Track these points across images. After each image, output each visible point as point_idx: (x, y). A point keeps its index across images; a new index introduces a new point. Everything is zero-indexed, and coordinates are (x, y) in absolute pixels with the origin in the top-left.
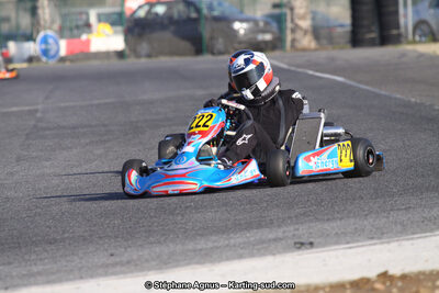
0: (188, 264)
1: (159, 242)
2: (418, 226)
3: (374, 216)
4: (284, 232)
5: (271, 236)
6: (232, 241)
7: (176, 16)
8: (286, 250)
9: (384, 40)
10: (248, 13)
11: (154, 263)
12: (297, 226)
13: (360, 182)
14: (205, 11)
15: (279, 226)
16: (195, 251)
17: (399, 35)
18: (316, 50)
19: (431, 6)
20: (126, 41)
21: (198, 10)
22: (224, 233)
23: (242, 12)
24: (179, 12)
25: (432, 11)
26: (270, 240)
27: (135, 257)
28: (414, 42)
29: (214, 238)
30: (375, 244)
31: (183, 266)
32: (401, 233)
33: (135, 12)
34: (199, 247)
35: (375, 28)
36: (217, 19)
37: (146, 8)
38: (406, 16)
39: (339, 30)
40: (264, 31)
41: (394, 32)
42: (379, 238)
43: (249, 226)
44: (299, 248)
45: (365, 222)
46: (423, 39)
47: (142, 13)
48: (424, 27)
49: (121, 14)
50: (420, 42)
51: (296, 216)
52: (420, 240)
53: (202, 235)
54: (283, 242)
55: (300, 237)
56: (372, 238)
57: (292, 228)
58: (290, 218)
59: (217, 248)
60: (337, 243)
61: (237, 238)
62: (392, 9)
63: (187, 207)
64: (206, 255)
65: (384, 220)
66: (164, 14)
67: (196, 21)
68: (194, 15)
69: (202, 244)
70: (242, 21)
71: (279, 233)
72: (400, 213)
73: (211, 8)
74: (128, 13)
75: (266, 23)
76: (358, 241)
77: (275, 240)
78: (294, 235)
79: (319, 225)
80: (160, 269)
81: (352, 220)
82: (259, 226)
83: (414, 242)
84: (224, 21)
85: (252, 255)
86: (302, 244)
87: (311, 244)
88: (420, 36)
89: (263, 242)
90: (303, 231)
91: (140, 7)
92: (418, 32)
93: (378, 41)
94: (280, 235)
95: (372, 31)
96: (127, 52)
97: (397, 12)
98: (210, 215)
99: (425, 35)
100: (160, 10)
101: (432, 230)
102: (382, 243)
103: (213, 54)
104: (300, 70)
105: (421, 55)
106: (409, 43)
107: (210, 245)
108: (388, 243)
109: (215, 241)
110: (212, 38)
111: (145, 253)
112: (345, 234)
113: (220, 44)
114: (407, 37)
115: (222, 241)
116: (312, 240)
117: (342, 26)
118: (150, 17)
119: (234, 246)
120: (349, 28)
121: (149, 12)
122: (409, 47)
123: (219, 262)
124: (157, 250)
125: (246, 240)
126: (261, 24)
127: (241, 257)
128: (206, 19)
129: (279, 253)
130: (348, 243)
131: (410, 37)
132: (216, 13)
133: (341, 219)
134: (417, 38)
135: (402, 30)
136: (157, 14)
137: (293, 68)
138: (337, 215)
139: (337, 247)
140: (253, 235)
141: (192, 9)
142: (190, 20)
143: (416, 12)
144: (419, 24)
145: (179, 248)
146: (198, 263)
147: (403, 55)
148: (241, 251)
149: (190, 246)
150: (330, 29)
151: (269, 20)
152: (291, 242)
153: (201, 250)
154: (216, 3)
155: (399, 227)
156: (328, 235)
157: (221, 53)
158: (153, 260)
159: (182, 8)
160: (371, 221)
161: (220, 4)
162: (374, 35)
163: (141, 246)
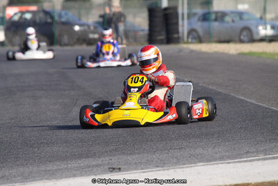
0: (41, 179)
1: (23, 165)
2: (187, 160)
3: (159, 152)
4: (103, 161)
5: (94, 163)
6: (69, 165)
7: (38, 20)
8: (104, 172)
9: (169, 40)
10: (84, 20)
11: (19, 178)
12: (111, 158)
13: (151, 130)
14: (56, 18)
15: (99, 157)
16: (46, 171)
17: (179, 38)
19: (199, 20)
20: (6, 35)
21: (52, 18)
22: (64, 160)
23: (80, 19)
24: (40, 18)
25: (200, 23)
26: (93, 166)
27: (7, 174)
28: (188, 43)
29: (58, 163)
30: (159, 170)
31: (37, 180)
32: (176, 163)
33: (12, 17)
34: (48, 168)
35: (164, 33)
36: (64, 23)
37: (19, 15)
38: (183, 26)
39: (141, 33)
40: (94, 33)
41: (176, 36)
42: (162, 167)
43: (80, 156)
44: (112, 171)
45: (154, 157)
46: (194, 41)
47: (16, 18)
48: (194, 34)
49: (3, 18)
50: (191, 43)
51: (111, 151)
52: (188, 169)
53: (50, 161)
54: (102, 167)
55: (112, 165)
56: (158, 166)
57: (107, 159)
58: (106, 152)
59: (60, 169)
60: (136, 169)
61: (73, 164)
62: (174, 21)
63: (42, 143)
64: (53, 174)
65: (165, 155)
66: (31, 19)
67: (51, 24)
68: (49, 20)
69: (50, 167)
70: (80, 25)
72: (176, 151)
73: (60, 16)
74: (7, 17)
75: (95, 28)
76: (149, 168)
77: (97, 166)
78: (109, 163)
79: (125, 157)
80: (22, 182)
81: (146, 155)
82: (87, 156)
83: (185, 169)
84: (69, 24)
85: (81, 175)
86: (114, 169)
87: (120, 169)
88: (192, 39)
89: (89, 167)
90: (115, 160)
91: (15, 14)
92: (191, 36)
93: (165, 41)
94: (100, 162)
95: (161, 35)
96: (6, 42)
97: (177, 23)
98: (55, 149)
99: (195, 38)
100: (28, 16)
101: (195, 163)
102: (164, 170)
103: (61, 45)
105: (192, 51)
106: (185, 43)
107: (56, 168)
108: (168, 170)
109: (59, 165)
110: (61, 35)
111: (14, 172)
112: (141, 163)
113: (65, 39)
114: (183, 40)
115: (63, 166)
116: (120, 166)
117: (143, 30)
118: (22, 21)
119: (70, 169)
120: (147, 32)
121: (21, 18)
122: (185, 46)
123: (61, 179)
124: (22, 170)
125: (78, 165)
126: (92, 28)
127: (75, 176)
128: (57, 23)
130: (142, 169)
131: (185, 39)
132: (63, 20)
133: (138, 154)
134: (190, 40)
135: (181, 35)
136: (26, 19)
138: (136, 151)
139: (135, 171)
140: (84, 162)
141: (48, 16)
142: (46, 24)
143: (189, 24)
144: (191, 31)
145: (35, 169)
146: (47, 179)
147: (181, 50)
148: (75, 172)
149: (43, 168)
150: (135, 32)
151: (97, 25)
152: (107, 167)
153: (49, 171)
154: (63, 13)
155: (175, 160)
156: (130, 164)
157: (66, 45)
158: (19, 176)
159: (41, 15)
160: (158, 155)
161: (66, 14)
162: (163, 37)
163: (12, 167)
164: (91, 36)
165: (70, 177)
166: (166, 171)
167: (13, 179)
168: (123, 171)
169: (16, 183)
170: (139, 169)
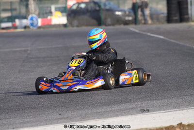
0: (94, 119)
1: (81, 109)
3: (176, 98)
4: (136, 105)
5: (130, 107)
6: (113, 109)
7: (90, 9)
8: (137, 113)
9: (182, 20)
10: (122, 7)
11: (79, 118)
12: (142, 103)
14: (103, 7)
15: (134, 102)
16: (97, 113)
17: (188, 18)
18: (151, 24)
20: (68, 19)
21: (99, 6)
22: (109, 105)
23: (119, 7)
26: (130, 109)
27: (70, 115)
29: (105, 107)
30: (176, 111)
31: (91, 119)
32: (188, 106)
33: (71, 7)
34: (99, 111)
35: (178, 15)
36: (108, 10)
37: (77, 5)
38: (191, 9)
39: (162, 15)
40: (129, 16)
41: (186, 17)
42: (178, 108)
43: (121, 102)
44: (143, 112)
45: (172, 101)
47: (75, 7)
49: (65, 8)
51: (142, 98)
53: (100, 106)
54: (136, 109)
55: (143, 107)
56: (175, 108)
57: (140, 103)
58: (139, 99)
59: (107, 112)
60: (160, 110)
61: (116, 108)
62: (185, 6)
64: (102, 115)
65: (180, 100)
66: (85, 7)
67: (98, 11)
68: (98, 8)
69: (100, 110)
70: (119, 11)
71: (134, 105)
72: (188, 97)
73: (105, 5)
74: (68, 7)
75: (129, 12)
76: (169, 109)
77: (132, 108)
78: (141, 106)
79: (151, 102)
80: (81, 121)
81: (166, 100)
82: (125, 102)
85: (122, 115)
86: (144, 110)
87: (148, 110)
89: (127, 109)
90: (145, 104)
91: (74, 5)
93: (179, 21)
94: (134, 106)
95: (176, 16)
96: (68, 25)
97: (187, 8)
98: (103, 97)
100: (83, 6)
102: (180, 110)
103: (106, 25)
104: (144, 33)
106: (193, 21)
107: (103, 110)
108: (182, 110)
110: (106, 19)
111: (75, 114)
112: (163, 106)
113: (109, 21)
114: (191, 19)
115: (109, 109)
116: (148, 109)
117: (163, 13)
118: (78, 9)
119: (114, 111)
120: (166, 15)
121: (78, 7)
122: (193, 23)
123: (107, 118)
124: (80, 112)
125: (119, 108)
126: (127, 13)
127: (117, 116)
128: (103, 10)
129: (134, 114)
130: (164, 110)
132: (107, 7)
133: (161, 99)
135: (190, 16)
136: (81, 8)
137: (141, 32)
139: (160, 112)
140: (123, 106)
141: (97, 6)
142: (96, 11)
145: (90, 111)
146: (97, 118)
147: (190, 27)
148: (117, 113)
149: (95, 111)
150: (158, 15)
151: (131, 11)
152: (139, 109)
153: (99, 112)
154: (107, 3)
155: (187, 103)
156: (156, 106)
157: (109, 25)
158: (78, 116)
159: (92, 5)
160: (175, 100)
161: (109, 4)
162: (177, 18)
163: (73, 110)
164: (127, 18)
165: (114, 117)
166: (181, 111)
167: (75, 119)
168: (151, 112)
169: (76, 121)
170: (162, 110)
